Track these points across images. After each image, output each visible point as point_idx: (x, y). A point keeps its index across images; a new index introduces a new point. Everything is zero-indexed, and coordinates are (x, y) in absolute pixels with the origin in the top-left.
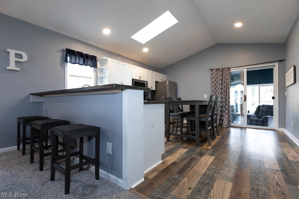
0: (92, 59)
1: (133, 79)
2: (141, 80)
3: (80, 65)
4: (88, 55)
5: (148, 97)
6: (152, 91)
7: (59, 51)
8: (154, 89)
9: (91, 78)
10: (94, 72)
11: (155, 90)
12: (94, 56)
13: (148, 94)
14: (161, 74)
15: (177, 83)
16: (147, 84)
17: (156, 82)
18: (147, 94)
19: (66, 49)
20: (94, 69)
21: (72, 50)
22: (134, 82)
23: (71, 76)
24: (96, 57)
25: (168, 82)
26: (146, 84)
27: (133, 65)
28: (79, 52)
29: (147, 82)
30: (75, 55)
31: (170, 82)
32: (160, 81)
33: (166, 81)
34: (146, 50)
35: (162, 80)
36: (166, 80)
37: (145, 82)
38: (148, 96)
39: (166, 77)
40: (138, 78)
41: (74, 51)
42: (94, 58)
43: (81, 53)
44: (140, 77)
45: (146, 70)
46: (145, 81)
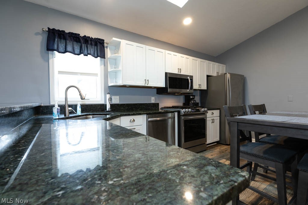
0: (96, 45)
1: (166, 73)
2: (181, 73)
3: (75, 54)
4: (89, 37)
5: (194, 101)
6: (202, 91)
7: (37, 34)
8: (204, 87)
9: (96, 75)
10: (101, 65)
11: (206, 89)
12: (99, 39)
13: (194, 96)
14: (217, 64)
15: (245, 76)
16: (192, 80)
17: (208, 76)
18: (192, 96)
19: (49, 28)
20: (101, 60)
21: (59, 30)
22: (169, 77)
23: (60, 72)
24: (104, 40)
25: (228, 76)
26: (190, 81)
27: (166, 51)
28: (72, 33)
29: (191, 77)
30: (65, 39)
31: (231, 75)
32: (215, 74)
33: (226, 74)
34: (188, 21)
35: (218, 73)
36: (225, 72)
37: (189, 78)
38: (194, 99)
39: (225, 68)
40: (176, 72)
41: (63, 31)
42: (100, 43)
43: (76, 34)
44: (180, 70)
45: (191, 58)
46: (188, 76)
